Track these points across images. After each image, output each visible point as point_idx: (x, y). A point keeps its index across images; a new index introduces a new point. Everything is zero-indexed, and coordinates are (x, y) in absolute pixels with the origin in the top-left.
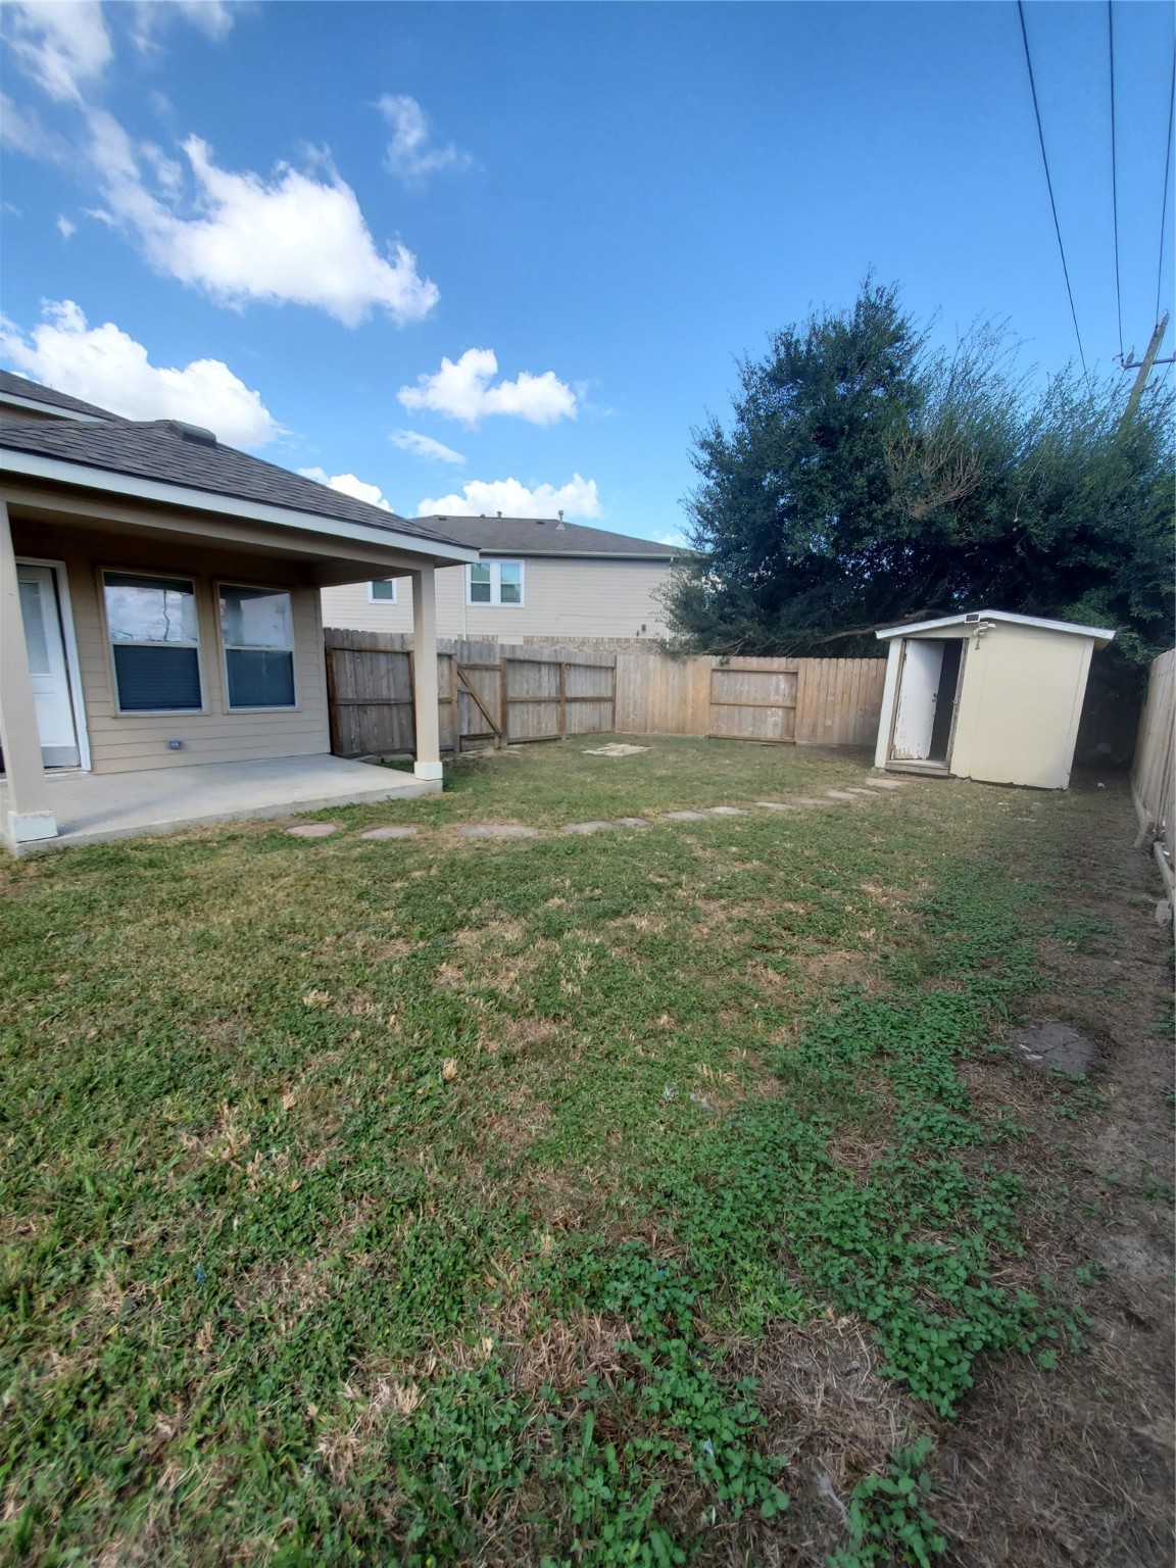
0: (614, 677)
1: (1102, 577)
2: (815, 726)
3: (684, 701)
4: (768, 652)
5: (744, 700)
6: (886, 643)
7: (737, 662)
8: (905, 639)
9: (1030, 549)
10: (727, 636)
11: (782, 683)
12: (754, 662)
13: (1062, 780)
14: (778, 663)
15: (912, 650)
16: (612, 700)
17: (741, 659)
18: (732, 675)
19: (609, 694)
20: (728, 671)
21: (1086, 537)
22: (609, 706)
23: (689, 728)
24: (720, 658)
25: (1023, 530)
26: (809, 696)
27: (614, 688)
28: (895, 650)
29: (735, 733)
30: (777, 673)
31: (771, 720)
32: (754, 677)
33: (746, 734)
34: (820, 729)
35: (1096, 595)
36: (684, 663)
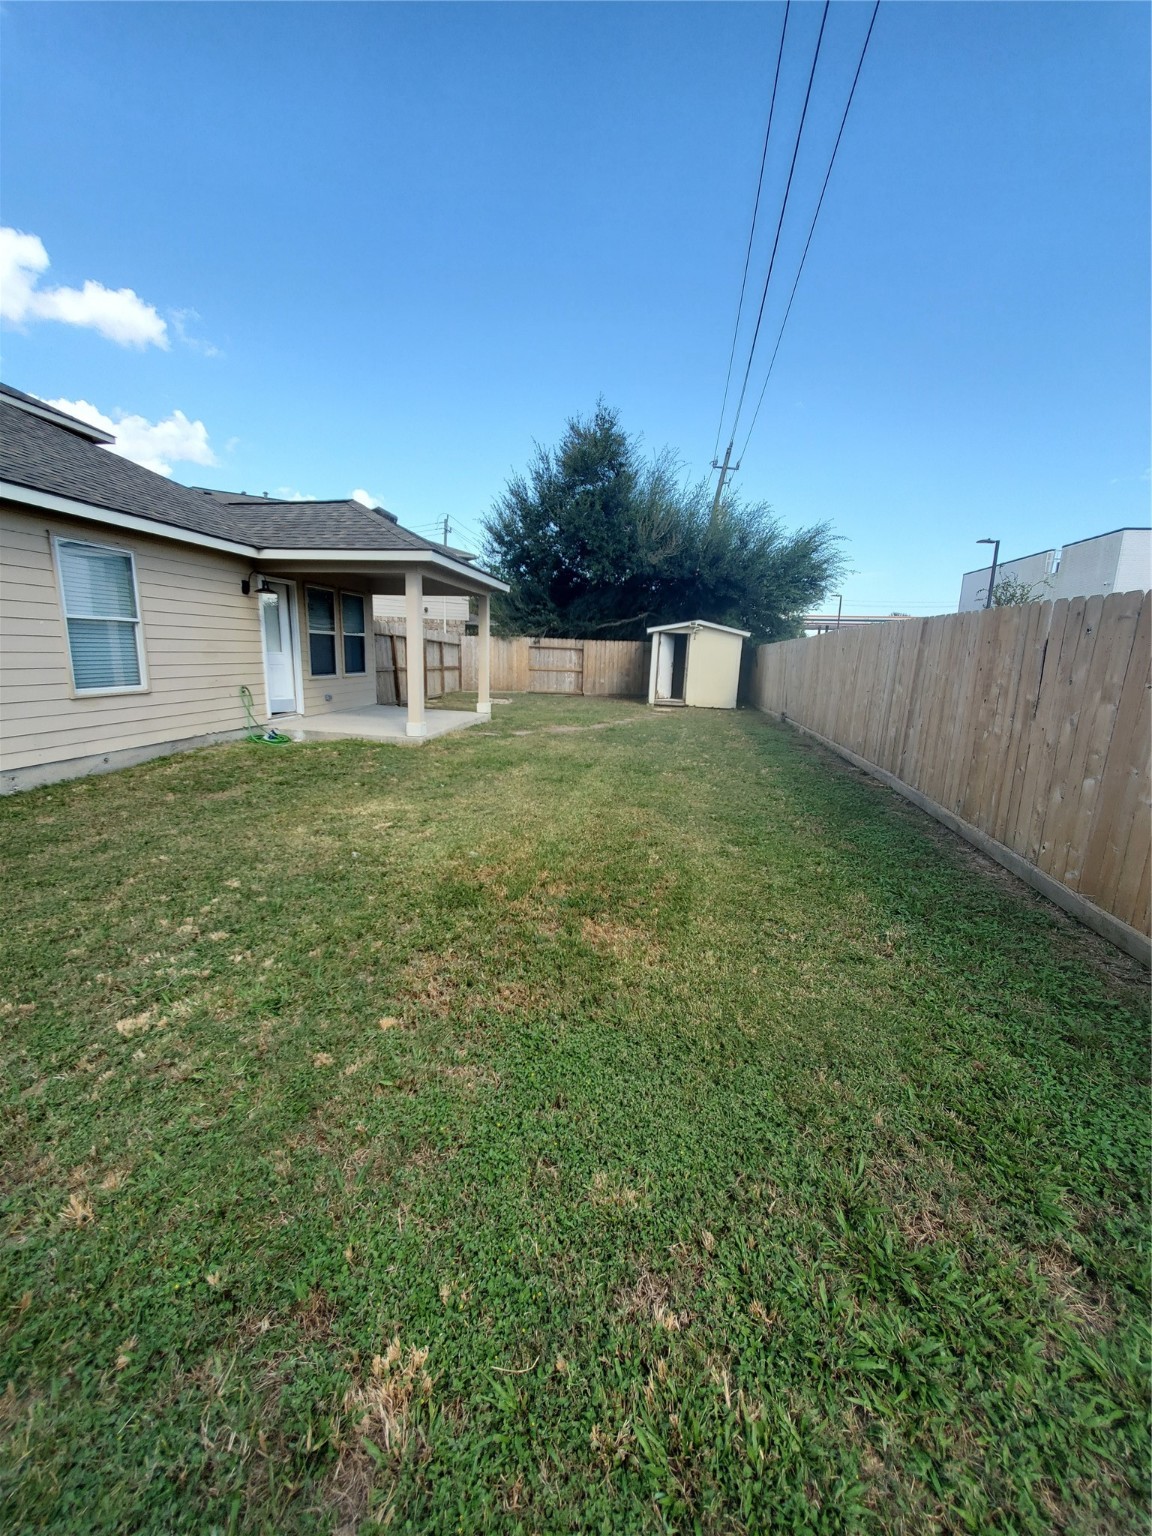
0: (460, 651)
1: (733, 602)
2: (594, 683)
3: (510, 668)
4: (564, 635)
5: (550, 667)
6: (651, 635)
7: (545, 642)
8: (660, 633)
9: (705, 585)
10: (538, 624)
11: (574, 656)
12: (556, 642)
13: (733, 704)
14: (570, 643)
15: (663, 639)
16: (459, 669)
17: (547, 640)
18: (542, 651)
19: (457, 665)
20: (539, 648)
21: (727, 582)
22: (457, 673)
23: (514, 687)
24: (533, 639)
25: (700, 576)
26: (590, 664)
27: (460, 659)
28: (655, 639)
29: (545, 689)
30: (570, 649)
31: (568, 680)
32: (556, 652)
33: (552, 690)
34: (597, 685)
35: (733, 611)
36: (510, 642)
